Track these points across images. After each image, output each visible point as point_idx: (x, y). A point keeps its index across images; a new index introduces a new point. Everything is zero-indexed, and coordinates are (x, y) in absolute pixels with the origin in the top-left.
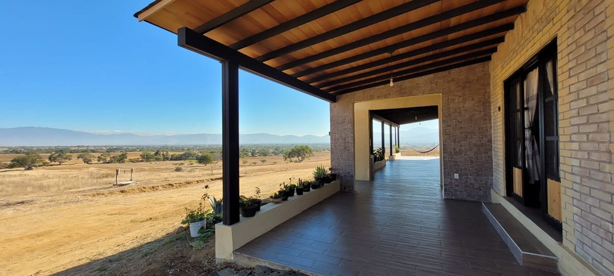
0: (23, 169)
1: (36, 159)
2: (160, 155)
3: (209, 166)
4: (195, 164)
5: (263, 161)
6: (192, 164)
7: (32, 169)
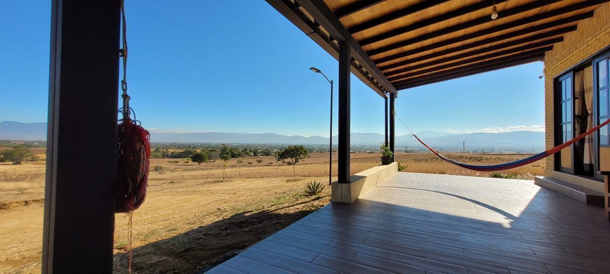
0: (11, 163)
1: (24, 153)
2: (160, 152)
3: (204, 164)
4: (191, 162)
5: (259, 161)
6: (187, 162)
7: (20, 164)
